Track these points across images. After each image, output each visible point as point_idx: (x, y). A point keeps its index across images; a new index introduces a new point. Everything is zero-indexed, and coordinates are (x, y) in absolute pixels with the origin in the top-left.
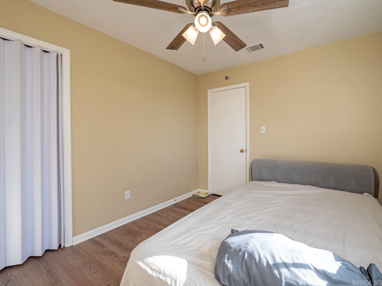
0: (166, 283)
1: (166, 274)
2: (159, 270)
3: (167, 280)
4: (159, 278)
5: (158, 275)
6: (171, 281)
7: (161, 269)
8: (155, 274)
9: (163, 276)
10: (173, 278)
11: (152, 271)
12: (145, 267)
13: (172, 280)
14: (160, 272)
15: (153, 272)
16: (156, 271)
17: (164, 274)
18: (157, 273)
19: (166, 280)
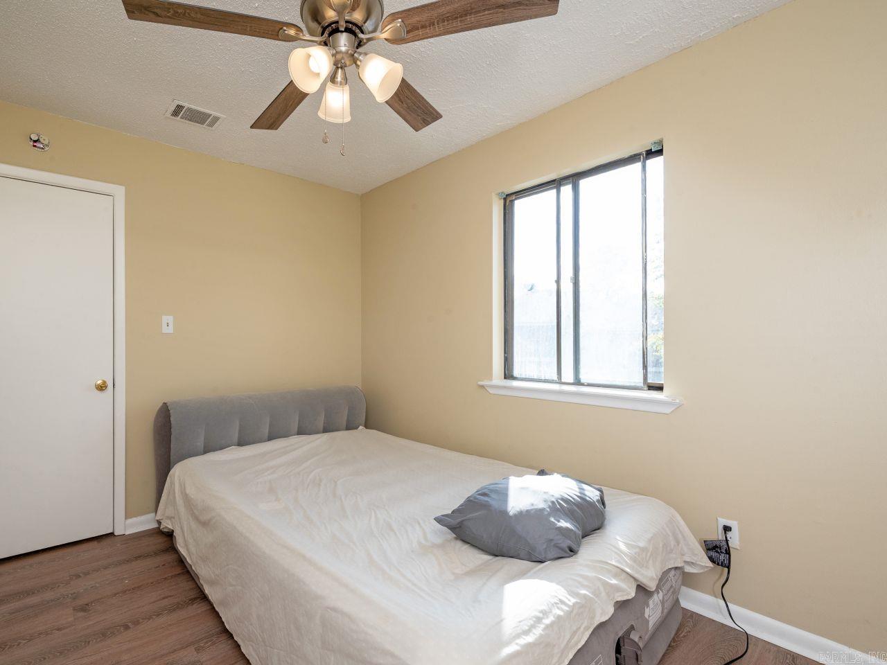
0: (559, 617)
1: (545, 611)
2: (534, 619)
3: (556, 614)
4: (547, 627)
5: (542, 626)
6: (558, 608)
7: (533, 615)
8: (538, 631)
9: (547, 617)
10: (556, 603)
11: (531, 634)
12: (517, 644)
13: (558, 606)
14: (539, 620)
15: (534, 634)
16: (533, 627)
17: (545, 613)
18: (539, 625)
19: (556, 616)
